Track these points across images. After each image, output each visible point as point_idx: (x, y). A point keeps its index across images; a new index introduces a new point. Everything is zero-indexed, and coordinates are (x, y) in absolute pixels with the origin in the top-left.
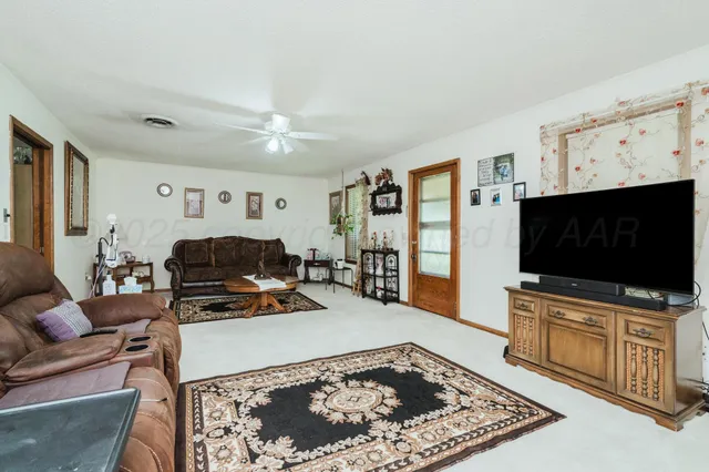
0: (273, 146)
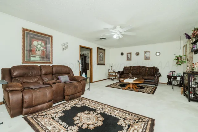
0: (115, 37)
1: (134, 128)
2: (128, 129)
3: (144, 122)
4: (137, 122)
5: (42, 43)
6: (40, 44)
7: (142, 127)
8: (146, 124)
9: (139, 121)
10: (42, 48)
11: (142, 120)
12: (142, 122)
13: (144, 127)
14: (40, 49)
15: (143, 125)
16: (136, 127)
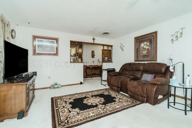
1: (66, 112)
2: (69, 110)
3: (63, 122)
4: (67, 117)
5: (147, 43)
6: (146, 44)
7: (61, 116)
8: (60, 121)
9: (67, 119)
10: (147, 48)
11: (65, 123)
12: (64, 121)
13: (60, 117)
14: (146, 49)
15: (62, 119)
16: (65, 114)
